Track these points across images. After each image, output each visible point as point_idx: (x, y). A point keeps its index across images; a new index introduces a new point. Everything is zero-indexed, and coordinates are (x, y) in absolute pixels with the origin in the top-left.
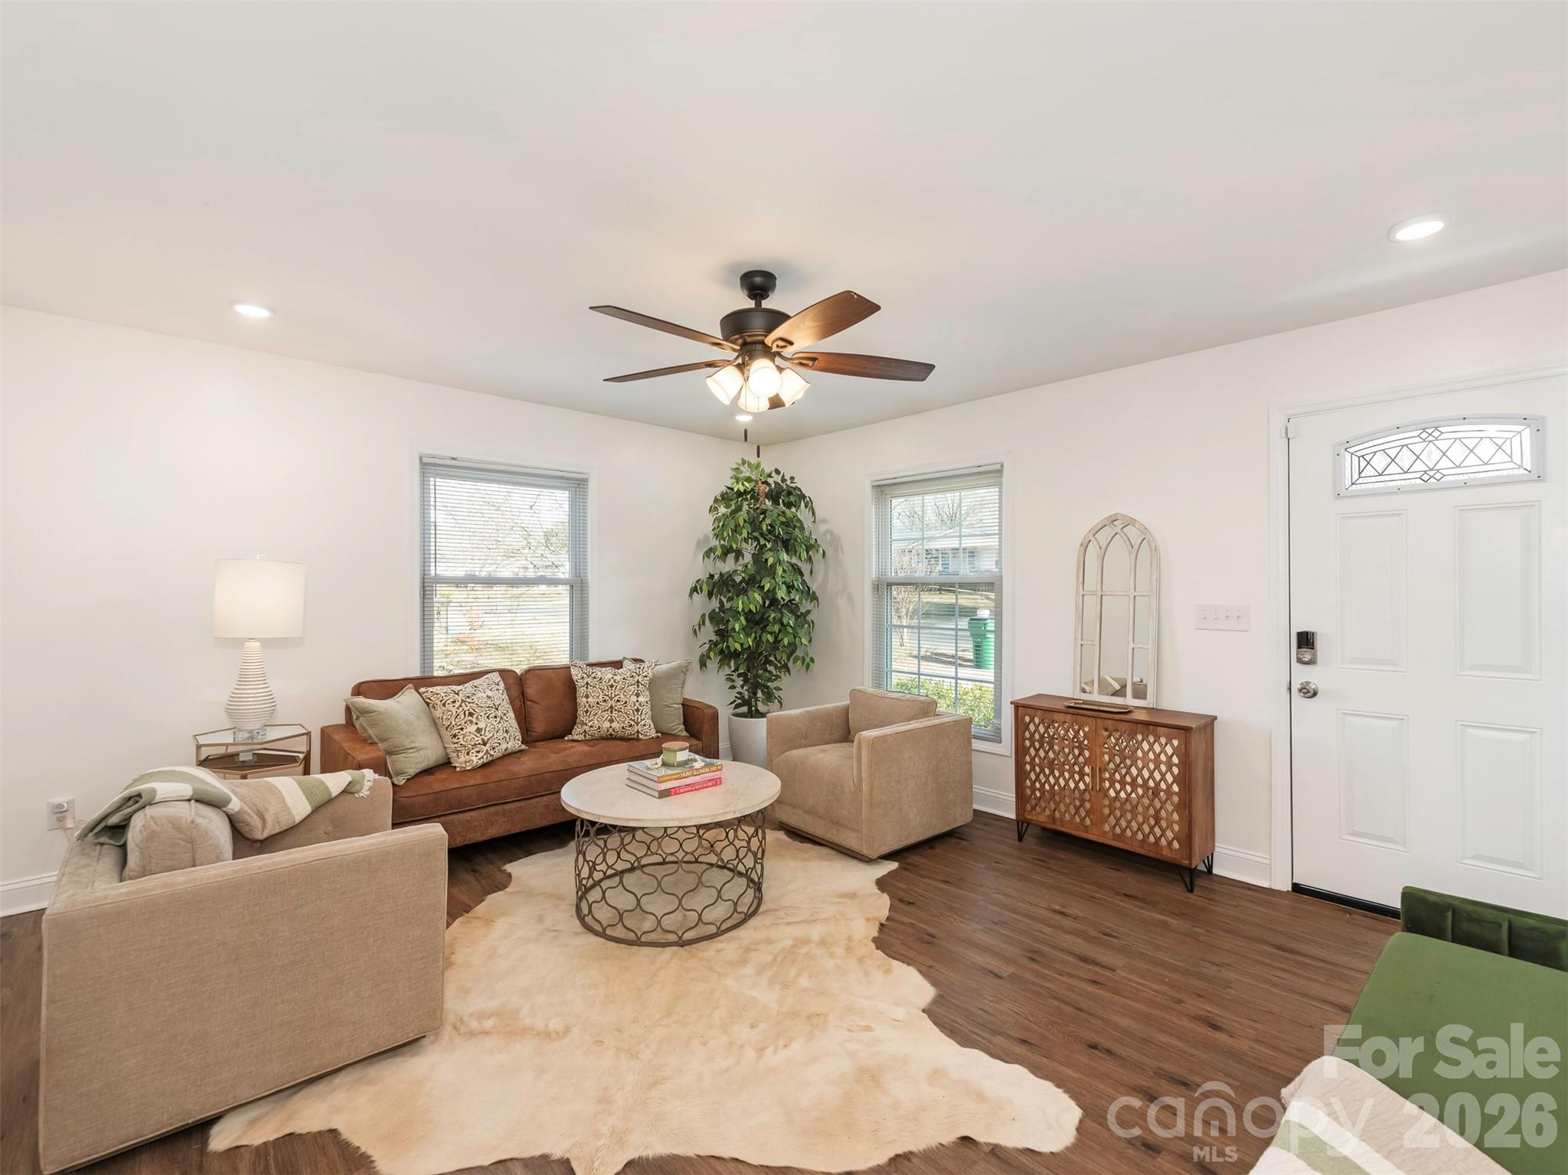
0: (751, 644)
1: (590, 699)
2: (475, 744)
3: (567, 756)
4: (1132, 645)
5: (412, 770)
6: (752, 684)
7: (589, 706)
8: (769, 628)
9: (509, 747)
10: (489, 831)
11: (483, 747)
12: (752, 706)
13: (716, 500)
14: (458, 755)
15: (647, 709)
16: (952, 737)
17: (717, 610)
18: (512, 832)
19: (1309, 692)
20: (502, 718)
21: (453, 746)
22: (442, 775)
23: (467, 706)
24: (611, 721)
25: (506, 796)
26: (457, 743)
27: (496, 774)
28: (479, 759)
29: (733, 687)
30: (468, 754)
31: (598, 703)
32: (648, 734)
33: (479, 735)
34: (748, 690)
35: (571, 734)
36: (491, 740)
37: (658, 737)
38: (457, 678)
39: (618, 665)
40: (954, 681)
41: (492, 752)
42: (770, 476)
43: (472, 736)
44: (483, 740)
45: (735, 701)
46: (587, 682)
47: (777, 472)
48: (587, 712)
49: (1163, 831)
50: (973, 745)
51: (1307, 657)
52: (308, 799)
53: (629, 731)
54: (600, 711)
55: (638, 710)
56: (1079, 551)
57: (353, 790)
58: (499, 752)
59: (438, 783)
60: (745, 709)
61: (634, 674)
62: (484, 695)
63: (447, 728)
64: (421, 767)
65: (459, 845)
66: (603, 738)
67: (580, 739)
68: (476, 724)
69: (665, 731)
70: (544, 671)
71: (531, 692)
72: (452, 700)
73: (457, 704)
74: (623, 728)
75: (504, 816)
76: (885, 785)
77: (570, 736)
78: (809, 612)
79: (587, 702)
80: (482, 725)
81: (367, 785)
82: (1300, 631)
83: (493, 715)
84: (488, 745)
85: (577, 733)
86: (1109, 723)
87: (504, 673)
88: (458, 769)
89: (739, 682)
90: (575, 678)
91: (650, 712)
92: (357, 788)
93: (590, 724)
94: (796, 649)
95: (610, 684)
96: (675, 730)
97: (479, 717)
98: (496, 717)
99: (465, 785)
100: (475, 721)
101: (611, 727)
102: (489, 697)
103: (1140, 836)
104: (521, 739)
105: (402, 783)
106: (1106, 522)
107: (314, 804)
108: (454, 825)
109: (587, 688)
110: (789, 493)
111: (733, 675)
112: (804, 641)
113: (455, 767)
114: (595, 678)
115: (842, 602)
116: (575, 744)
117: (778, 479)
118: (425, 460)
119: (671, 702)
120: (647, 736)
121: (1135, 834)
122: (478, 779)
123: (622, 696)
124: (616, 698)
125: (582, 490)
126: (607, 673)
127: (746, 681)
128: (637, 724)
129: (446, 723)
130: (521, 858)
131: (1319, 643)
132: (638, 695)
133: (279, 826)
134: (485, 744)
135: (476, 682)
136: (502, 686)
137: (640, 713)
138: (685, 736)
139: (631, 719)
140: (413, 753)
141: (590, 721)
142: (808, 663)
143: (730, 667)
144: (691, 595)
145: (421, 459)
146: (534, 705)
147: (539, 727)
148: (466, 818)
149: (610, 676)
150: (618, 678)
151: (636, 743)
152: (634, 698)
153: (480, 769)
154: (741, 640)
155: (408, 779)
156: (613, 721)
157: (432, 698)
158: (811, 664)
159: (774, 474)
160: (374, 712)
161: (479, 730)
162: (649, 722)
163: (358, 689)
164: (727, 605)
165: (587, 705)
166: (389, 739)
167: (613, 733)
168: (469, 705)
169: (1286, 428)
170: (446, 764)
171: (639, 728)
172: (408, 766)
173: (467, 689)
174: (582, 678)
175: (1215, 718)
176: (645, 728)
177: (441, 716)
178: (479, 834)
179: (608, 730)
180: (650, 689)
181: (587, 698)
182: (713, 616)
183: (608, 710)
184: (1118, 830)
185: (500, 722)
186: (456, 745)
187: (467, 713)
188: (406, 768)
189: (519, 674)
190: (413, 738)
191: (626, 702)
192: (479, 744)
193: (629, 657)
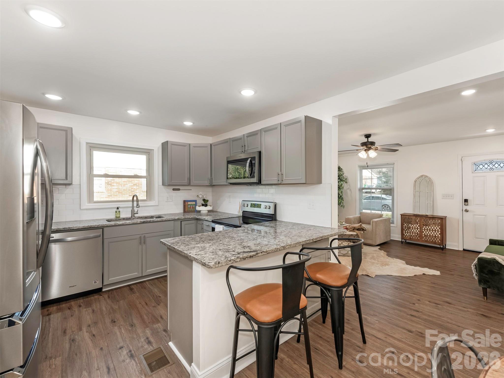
4: (427, 202)
19: (467, 211)
49: (437, 239)
51: (466, 204)
56: (414, 182)
82: (465, 199)
86: (424, 218)
103: (431, 240)
106: (421, 176)
112: (343, 202)
121: (430, 240)
131: (469, 201)
169: (462, 159)
175: (446, 217)
184: (426, 240)
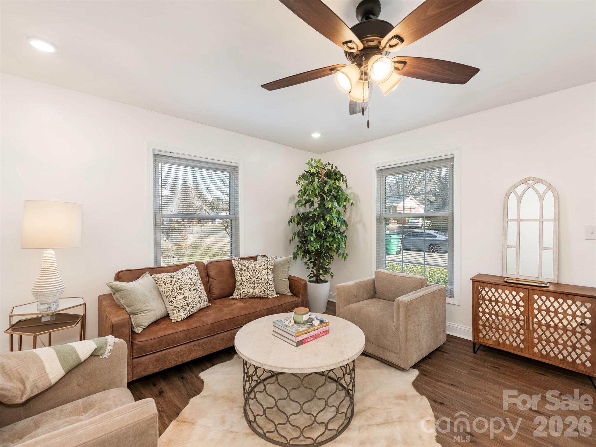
0: (319, 247)
1: (243, 277)
2: (183, 306)
3: (232, 310)
5: (146, 324)
6: (318, 266)
7: (243, 281)
8: (327, 240)
9: (201, 306)
10: (191, 356)
11: (187, 307)
12: (318, 277)
13: (299, 178)
14: (173, 312)
15: (272, 282)
16: (439, 298)
17: (301, 231)
18: (204, 355)
20: (197, 290)
21: (171, 307)
22: (163, 325)
23: (178, 284)
24: (254, 289)
25: (200, 336)
26: (173, 305)
27: (194, 324)
28: (185, 314)
29: (308, 268)
30: (179, 312)
31: (247, 279)
32: (273, 295)
33: (185, 301)
34: (316, 270)
35: (233, 295)
36: (191, 303)
37: (278, 297)
38: (173, 268)
39: (255, 258)
40: (423, 266)
41: (192, 310)
42: (326, 165)
43: (181, 301)
44: (187, 303)
45: (310, 275)
46: (241, 268)
47: (329, 164)
48: (241, 284)
49: (579, 356)
50: (446, 300)
52: (62, 366)
53: (264, 294)
54: (248, 284)
55: (267, 283)
57: (98, 354)
58: (196, 309)
59: (161, 332)
60: (314, 279)
61: (265, 264)
62: (188, 278)
63: (167, 297)
64: (152, 321)
65: (174, 366)
66: (250, 298)
67: (238, 298)
68: (183, 294)
69: (280, 293)
70: (219, 262)
71: (212, 273)
72: (170, 281)
73: (173, 283)
74: (260, 292)
75: (199, 347)
76: (412, 328)
77: (232, 296)
78: (344, 231)
79: (241, 279)
80: (186, 295)
81: (109, 348)
83: (193, 288)
84: (190, 306)
85: (236, 295)
86: (539, 292)
87: (198, 264)
88: (173, 321)
89: (311, 265)
90: (234, 266)
91: (273, 284)
92: (101, 352)
93: (243, 290)
94: (339, 249)
95: (253, 269)
96: (285, 292)
97: (185, 290)
98: (194, 290)
99: (177, 331)
100: (182, 292)
101: (254, 292)
102: (190, 279)
104: (207, 300)
105: (140, 332)
106: (522, 182)
107: (67, 368)
108: (171, 355)
109: (241, 271)
110: (336, 174)
111: (308, 262)
112: (343, 246)
113: (172, 320)
114: (245, 266)
115: (359, 227)
116: (235, 301)
117: (329, 167)
118: (156, 153)
119: (283, 278)
120: (272, 296)
122: (184, 327)
123: (259, 276)
124: (256, 277)
125: (236, 171)
126: (251, 263)
127: (315, 265)
128: (268, 290)
129: (167, 294)
130: (208, 368)
132: (267, 275)
133: (38, 389)
134: (188, 306)
135: (183, 270)
136: (197, 271)
137: (268, 284)
138: (290, 295)
139: (264, 288)
140: (147, 313)
141: (243, 289)
142: (345, 256)
143: (306, 258)
144: (289, 224)
145: (153, 151)
146: (214, 281)
147: (216, 292)
148: (177, 350)
149: (253, 265)
150: (257, 266)
151: (267, 300)
152: (266, 277)
153: (186, 320)
154: (314, 246)
155: (144, 329)
156: (255, 289)
157: (158, 281)
158: (346, 257)
159: (327, 165)
160: (124, 290)
161: (185, 298)
162: (273, 289)
163: (118, 276)
164: (306, 228)
165: (241, 280)
166: (133, 305)
167: (255, 295)
168: (179, 284)
170: (167, 317)
171: (268, 292)
172: (144, 321)
173: (179, 273)
174: (239, 266)
176: (271, 292)
177: (163, 290)
178: (185, 358)
179: (252, 294)
180: (273, 272)
181: (241, 277)
182: (298, 234)
183: (252, 283)
184: (544, 353)
185: (196, 292)
186: (172, 307)
187: (178, 288)
188: (143, 322)
189: (206, 264)
190: (147, 304)
191: (262, 279)
192: (185, 305)
193: (259, 255)
